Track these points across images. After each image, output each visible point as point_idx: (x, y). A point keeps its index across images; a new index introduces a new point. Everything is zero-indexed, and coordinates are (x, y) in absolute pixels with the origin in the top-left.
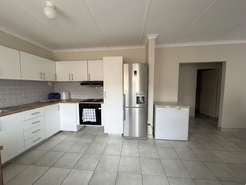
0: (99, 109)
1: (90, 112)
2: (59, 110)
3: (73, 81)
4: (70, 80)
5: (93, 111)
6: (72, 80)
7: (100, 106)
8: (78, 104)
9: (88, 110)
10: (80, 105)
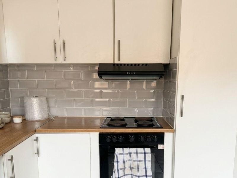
0: (160, 147)
1: (134, 157)
2: (38, 154)
3: (67, 62)
4: (56, 58)
5: (145, 153)
6: (65, 58)
7: (161, 138)
8: (97, 134)
9: (130, 153)
10: (102, 137)
